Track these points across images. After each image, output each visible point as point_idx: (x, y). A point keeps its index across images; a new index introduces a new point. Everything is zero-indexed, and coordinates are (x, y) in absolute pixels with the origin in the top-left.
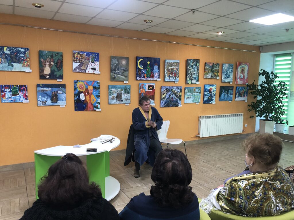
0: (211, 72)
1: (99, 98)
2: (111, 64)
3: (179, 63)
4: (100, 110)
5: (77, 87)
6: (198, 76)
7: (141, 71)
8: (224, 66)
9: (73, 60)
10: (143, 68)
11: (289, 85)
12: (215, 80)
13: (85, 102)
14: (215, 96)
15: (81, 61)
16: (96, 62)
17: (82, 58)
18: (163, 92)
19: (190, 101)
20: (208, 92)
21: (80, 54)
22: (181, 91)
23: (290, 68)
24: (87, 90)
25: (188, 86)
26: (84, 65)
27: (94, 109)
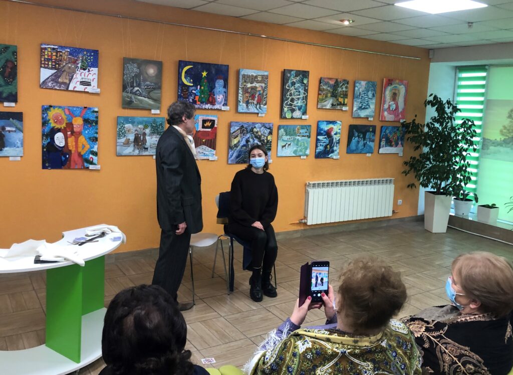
0: (331, 96)
1: (96, 142)
2: (124, 75)
3: (267, 77)
4: (98, 167)
5: (49, 120)
6: (306, 104)
7: (187, 90)
8: (357, 85)
9: (41, 64)
10: (193, 83)
11: (480, 127)
12: (340, 113)
13: (65, 150)
14: (339, 143)
15: (59, 65)
16: (91, 70)
17: (61, 61)
18: (234, 132)
19: (288, 151)
20: (325, 136)
21: (57, 52)
22: (271, 133)
23: (482, 95)
24: (70, 125)
25: (284, 123)
26: (65, 73)
27: (83, 165)
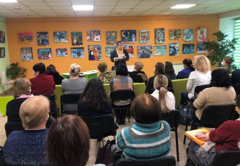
0: (174, 35)
1: (101, 53)
3: (149, 32)
4: (101, 60)
5: (90, 49)
6: (164, 39)
8: (185, 30)
9: (87, 35)
10: (125, 36)
12: (178, 40)
13: (94, 56)
14: (178, 50)
15: (91, 35)
16: (98, 36)
18: (139, 49)
20: (172, 48)
21: (90, 32)
24: (94, 50)
25: (157, 45)
26: (92, 37)
27: (98, 59)
